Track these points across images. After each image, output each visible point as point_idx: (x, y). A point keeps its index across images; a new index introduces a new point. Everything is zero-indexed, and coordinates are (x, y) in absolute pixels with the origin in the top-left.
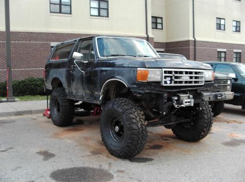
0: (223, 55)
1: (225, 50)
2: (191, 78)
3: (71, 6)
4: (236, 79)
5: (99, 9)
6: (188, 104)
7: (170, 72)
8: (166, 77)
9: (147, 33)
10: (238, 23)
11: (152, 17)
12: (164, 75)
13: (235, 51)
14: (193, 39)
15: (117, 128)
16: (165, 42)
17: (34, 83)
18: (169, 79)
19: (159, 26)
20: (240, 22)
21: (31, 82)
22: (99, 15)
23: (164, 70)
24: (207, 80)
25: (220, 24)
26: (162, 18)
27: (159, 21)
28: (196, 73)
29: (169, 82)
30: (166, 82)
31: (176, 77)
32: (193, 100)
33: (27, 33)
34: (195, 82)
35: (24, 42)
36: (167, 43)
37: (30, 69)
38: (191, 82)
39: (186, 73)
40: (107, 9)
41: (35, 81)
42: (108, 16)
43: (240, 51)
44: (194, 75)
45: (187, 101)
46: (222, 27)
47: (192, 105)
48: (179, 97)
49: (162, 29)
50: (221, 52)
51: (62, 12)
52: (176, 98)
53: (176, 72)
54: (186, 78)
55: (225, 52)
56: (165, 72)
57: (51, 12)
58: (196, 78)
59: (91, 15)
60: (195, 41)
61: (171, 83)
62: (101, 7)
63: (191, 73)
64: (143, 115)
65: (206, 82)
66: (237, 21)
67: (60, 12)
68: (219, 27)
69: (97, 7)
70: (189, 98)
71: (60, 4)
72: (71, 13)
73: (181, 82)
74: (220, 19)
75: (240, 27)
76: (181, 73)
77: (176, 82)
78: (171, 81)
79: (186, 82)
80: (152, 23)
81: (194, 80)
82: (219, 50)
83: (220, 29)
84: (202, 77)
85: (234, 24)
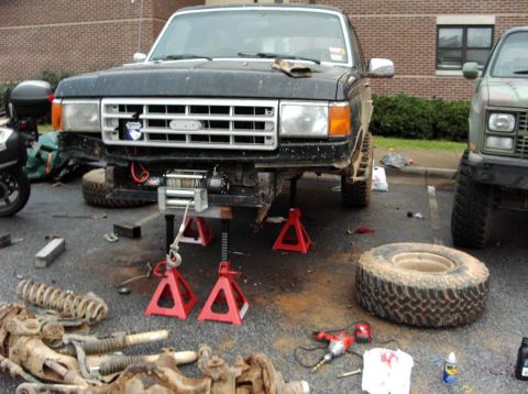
12: (105, 115)
29: (135, 134)
44: (231, 117)
48: (164, 180)
56: (121, 108)
81: (232, 132)
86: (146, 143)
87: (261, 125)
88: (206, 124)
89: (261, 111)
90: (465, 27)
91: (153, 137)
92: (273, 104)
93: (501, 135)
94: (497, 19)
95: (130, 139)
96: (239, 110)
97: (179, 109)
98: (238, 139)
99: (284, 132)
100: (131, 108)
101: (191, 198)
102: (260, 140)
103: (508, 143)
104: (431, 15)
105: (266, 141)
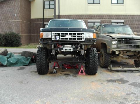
12: (54, 35)
18: (58, 37)
22: (117, 3)
23: (53, 32)
31: (62, 36)
42: (123, 4)
44: (76, 35)
48: (64, 47)
51: (95, 3)
57: (88, 4)
86: (60, 40)
87: (81, 37)
88: (72, 36)
89: (81, 34)
90: (94, 22)
91: (61, 39)
92: (84, 33)
93: (114, 45)
94: (101, 21)
95: (57, 39)
96: (78, 34)
97: (67, 34)
98: (78, 39)
99: (86, 38)
100: (57, 34)
101: (70, 49)
102: (81, 39)
103: (116, 46)
104: (86, 20)
105: (82, 39)
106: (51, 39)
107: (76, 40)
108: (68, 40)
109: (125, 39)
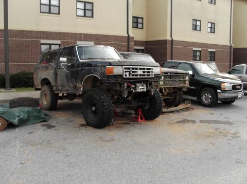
0: (198, 54)
1: (200, 49)
2: (144, 72)
3: (59, 7)
4: (193, 76)
5: (85, 10)
6: (141, 90)
7: (129, 69)
8: (125, 72)
9: (128, 33)
10: (213, 25)
11: (133, 17)
12: (124, 70)
13: (209, 50)
14: (171, 39)
15: (94, 108)
16: (145, 40)
17: (26, 76)
18: (128, 73)
19: (140, 26)
20: (214, 24)
21: (25, 75)
22: (85, 16)
23: (124, 67)
24: (156, 74)
25: (196, 26)
26: (142, 18)
27: (140, 21)
28: (148, 69)
29: (128, 75)
30: (126, 75)
31: (133, 72)
32: (145, 88)
33: (19, 30)
34: (147, 75)
35: (16, 39)
36: (146, 42)
37: (22, 64)
38: (144, 75)
39: (140, 69)
40: (92, 10)
41: (27, 74)
42: (92, 17)
43: (214, 50)
44: (146, 70)
45: (141, 88)
46: (198, 28)
47: (145, 90)
48: (136, 86)
49: (143, 28)
50: (196, 51)
51: (51, 12)
52: (134, 86)
53: (133, 69)
54: (140, 72)
55: (200, 51)
56: (125, 68)
57: (41, 12)
58: (148, 72)
59: (77, 16)
60: (172, 40)
61: (130, 76)
62: (86, 8)
63: (144, 69)
64: (110, 97)
65: (155, 75)
66: (212, 23)
67: (50, 12)
68: (195, 28)
69: (83, 8)
70: (143, 86)
71: (50, 5)
72: (59, 14)
73: (137, 75)
74: (196, 20)
75: (214, 28)
76: (137, 69)
77: (133, 75)
78: (130, 74)
79: (140, 75)
80: (133, 22)
81: (146, 74)
82: (194, 49)
83: (196, 30)
84: (152, 72)
85: (209, 25)
86: (131, 77)
90: (50, 45)
92: (153, 67)
94: (61, 42)
104: (38, 40)
106: (121, 76)
107: (146, 77)
108: (139, 77)
109: (171, 73)
